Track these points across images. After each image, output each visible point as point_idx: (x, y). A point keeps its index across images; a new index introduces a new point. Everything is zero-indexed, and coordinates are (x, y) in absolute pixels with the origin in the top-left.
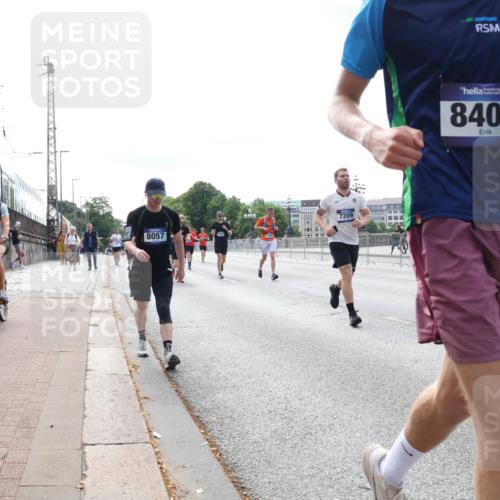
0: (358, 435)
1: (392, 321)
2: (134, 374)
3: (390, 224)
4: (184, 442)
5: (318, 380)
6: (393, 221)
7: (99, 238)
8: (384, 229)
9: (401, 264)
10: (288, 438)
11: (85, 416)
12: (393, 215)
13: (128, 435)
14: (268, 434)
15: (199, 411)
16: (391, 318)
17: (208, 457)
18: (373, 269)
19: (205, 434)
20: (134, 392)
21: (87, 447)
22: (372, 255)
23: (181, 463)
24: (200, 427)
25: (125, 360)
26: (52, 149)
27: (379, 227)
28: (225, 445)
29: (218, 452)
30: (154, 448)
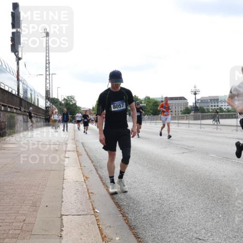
0: (195, 213)
1: (212, 156)
2: (86, 181)
3: (212, 109)
4: (110, 214)
5: (176, 185)
6: (213, 108)
7: (69, 116)
8: (209, 112)
9: (217, 129)
10: (161, 213)
11: (63, 202)
12: (213, 104)
13: (83, 211)
14: (151, 211)
15: (118, 200)
16: (211, 155)
17: (122, 222)
18: (203, 131)
19: (120, 211)
20: (86, 190)
21: (63, 216)
22: (202, 124)
23: (109, 225)
24: (118, 207)
25: (82, 174)
26: (48, 73)
27: (206, 110)
28: (131, 216)
29: (126, 220)
30: (96, 217)
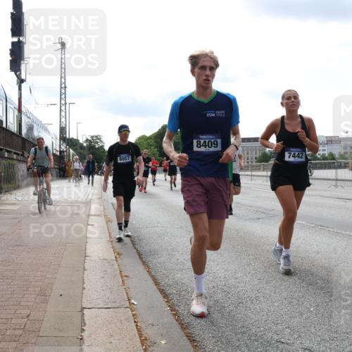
1: (300, 224)
2: (118, 259)
4: (153, 307)
11: (84, 289)
13: (114, 302)
15: (164, 286)
17: (170, 318)
19: (167, 302)
20: (119, 272)
21: (85, 310)
23: (151, 322)
24: (164, 297)
25: (112, 249)
28: (182, 310)
29: (177, 315)
30: (132, 311)
